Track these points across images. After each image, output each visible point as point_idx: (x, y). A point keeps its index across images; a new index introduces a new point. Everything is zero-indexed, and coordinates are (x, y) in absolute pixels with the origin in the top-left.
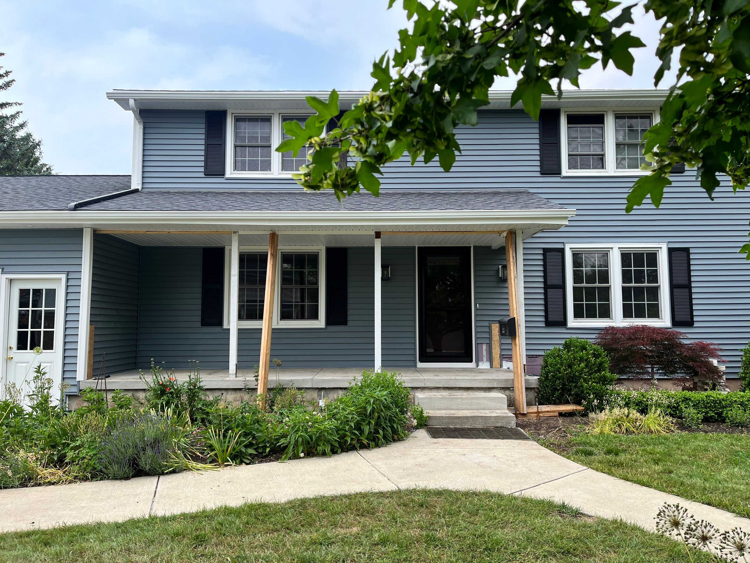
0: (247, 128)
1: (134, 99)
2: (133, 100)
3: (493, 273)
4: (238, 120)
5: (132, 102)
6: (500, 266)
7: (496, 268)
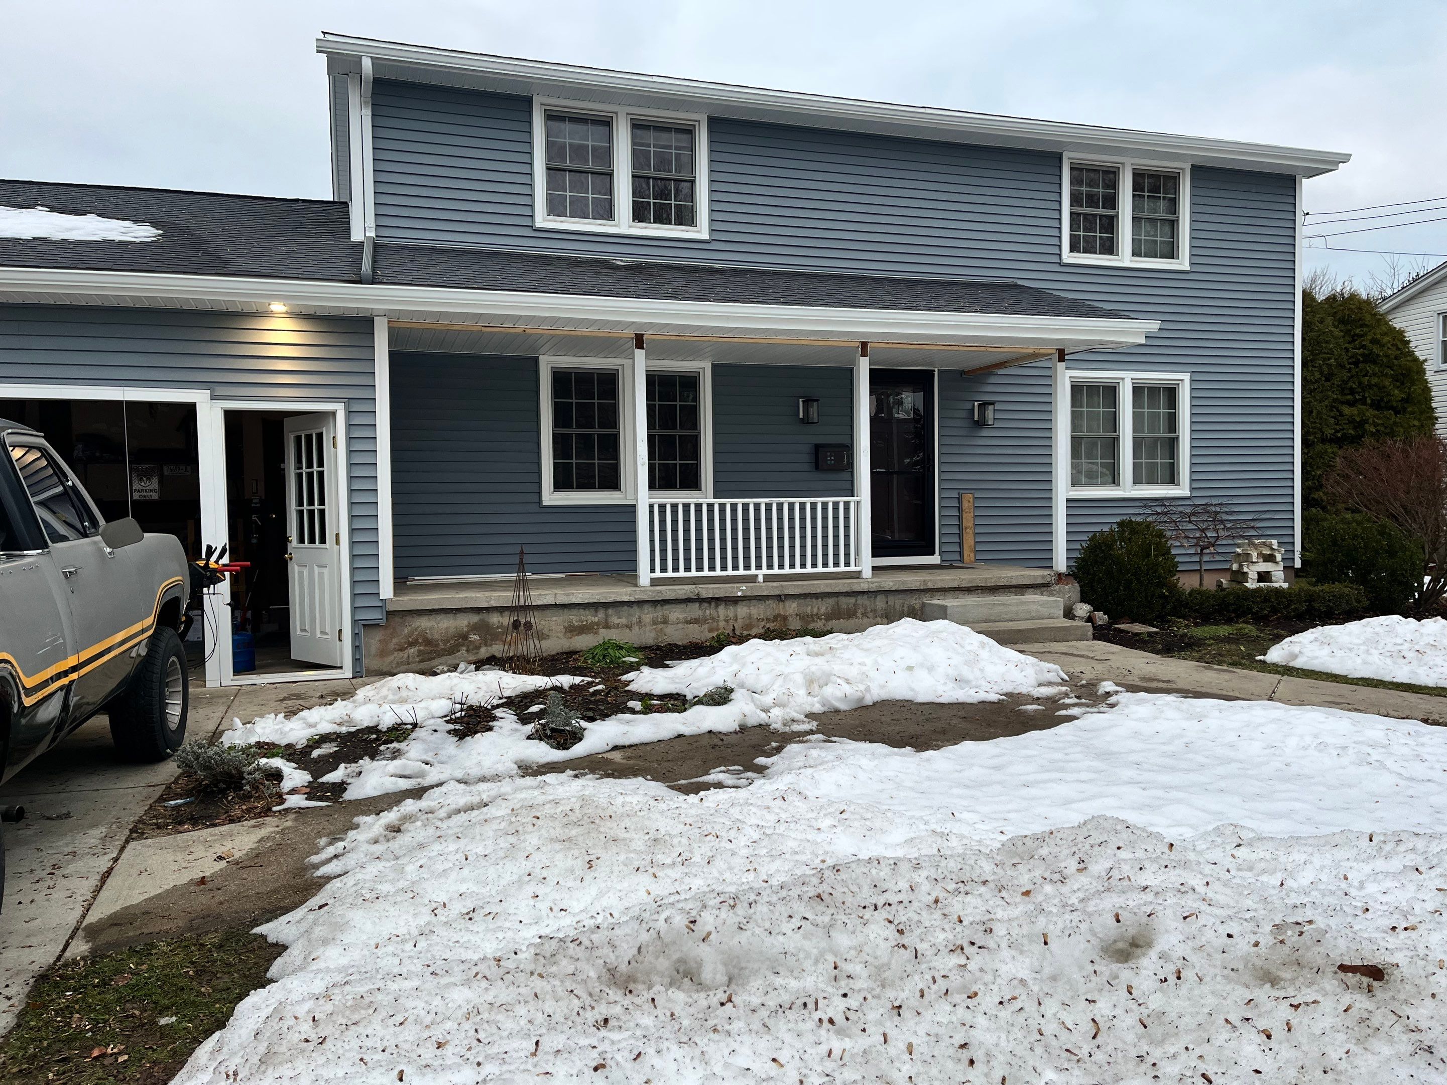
0: (569, 135)
1: (372, 58)
2: (369, 60)
3: (963, 414)
4: (551, 117)
5: (367, 64)
6: (976, 404)
7: (968, 406)
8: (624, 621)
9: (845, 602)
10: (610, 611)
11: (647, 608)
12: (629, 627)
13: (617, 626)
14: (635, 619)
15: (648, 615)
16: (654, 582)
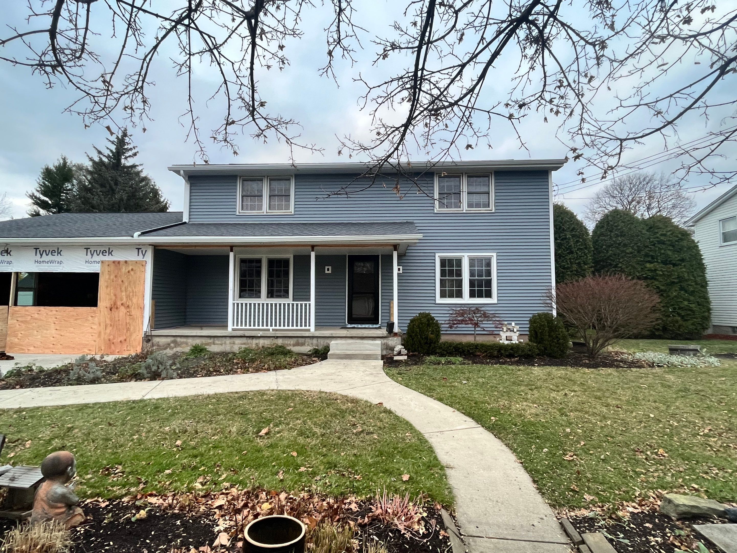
0: (249, 185)
1: (184, 170)
4: (244, 180)
5: (182, 172)
8: (220, 342)
9: (301, 340)
10: (215, 339)
11: (228, 339)
12: (221, 344)
13: (217, 344)
14: (223, 342)
15: (228, 341)
16: (233, 330)
